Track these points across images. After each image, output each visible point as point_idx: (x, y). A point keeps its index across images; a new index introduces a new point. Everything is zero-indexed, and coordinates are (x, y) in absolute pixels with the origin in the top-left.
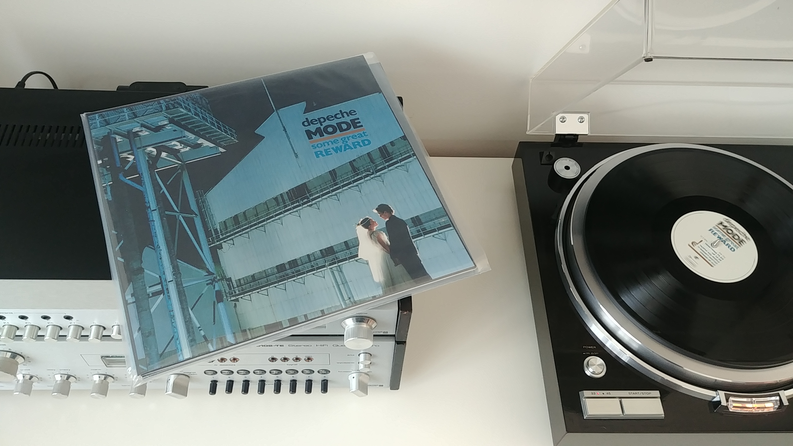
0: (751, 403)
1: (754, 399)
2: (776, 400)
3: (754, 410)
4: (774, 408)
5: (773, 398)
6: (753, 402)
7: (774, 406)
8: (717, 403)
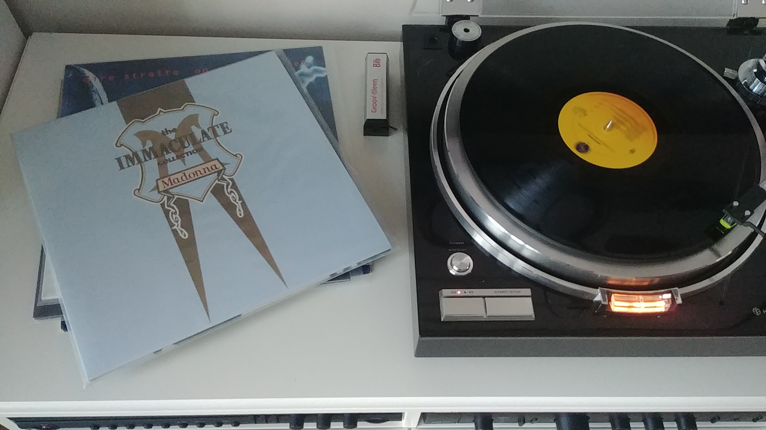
1: (641, 297)
2: (668, 299)
3: (640, 310)
4: (664, 308)
5: (665, 296)
8: (599, 303)
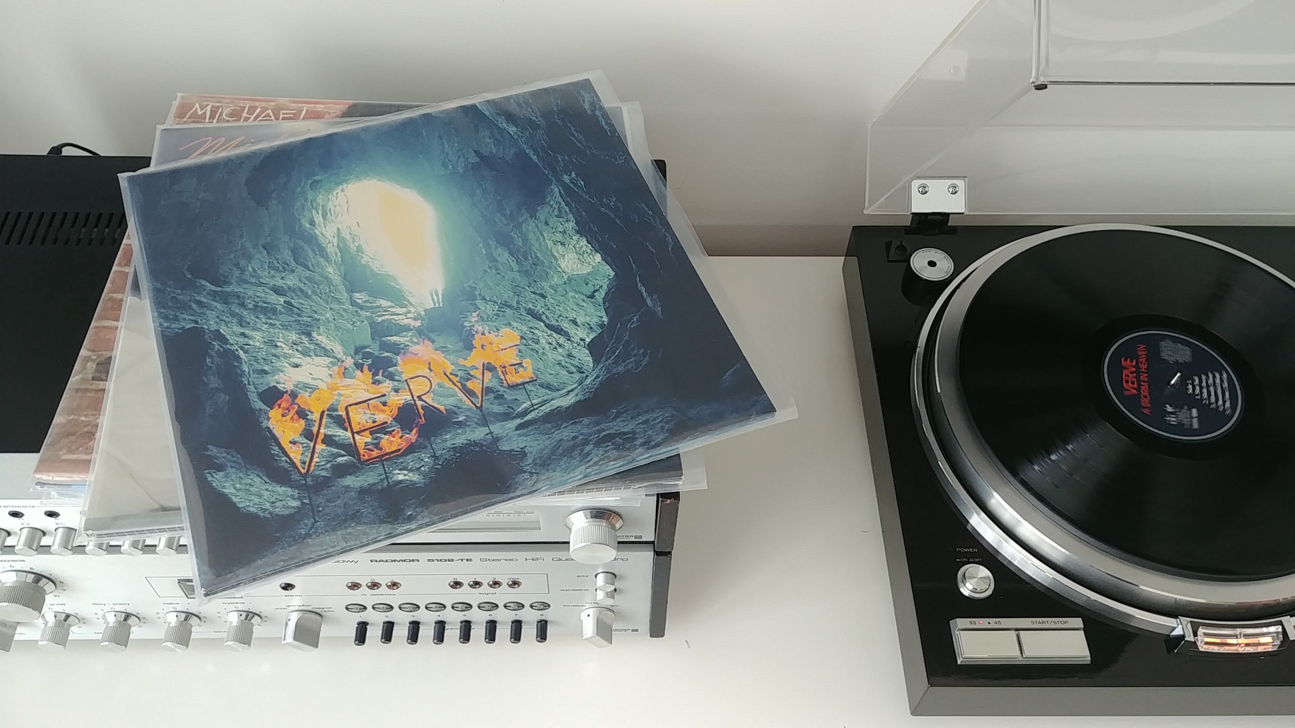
0: (1234, 637)
1: (1238, 631)
2: (1278, 633)
3: (1239, 649)
4: (1273, 645)
5: (1272, 629)
6: (1239, 637)
7: (1273, 642)
8: (1180, 638)
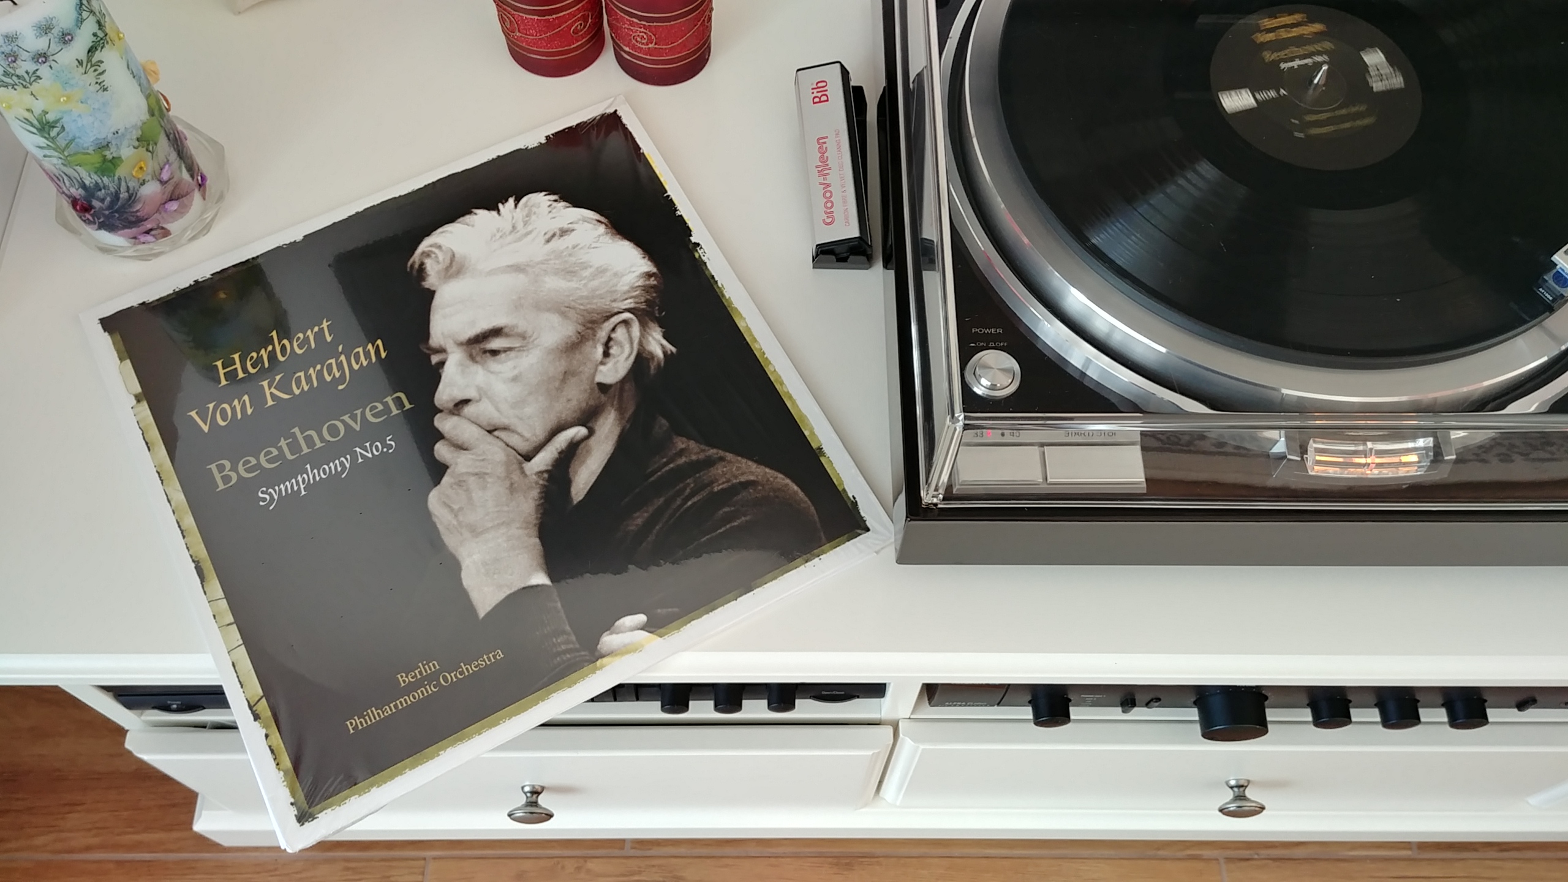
0: (1363, 456)
1: (1370, 445)
2: (1425, 448)
3: (1369, 472)
4: (1419, 467)
5: (1421, 443)
6: (1368, 456)
7: (1419, 462)
8: (1282, 457)
